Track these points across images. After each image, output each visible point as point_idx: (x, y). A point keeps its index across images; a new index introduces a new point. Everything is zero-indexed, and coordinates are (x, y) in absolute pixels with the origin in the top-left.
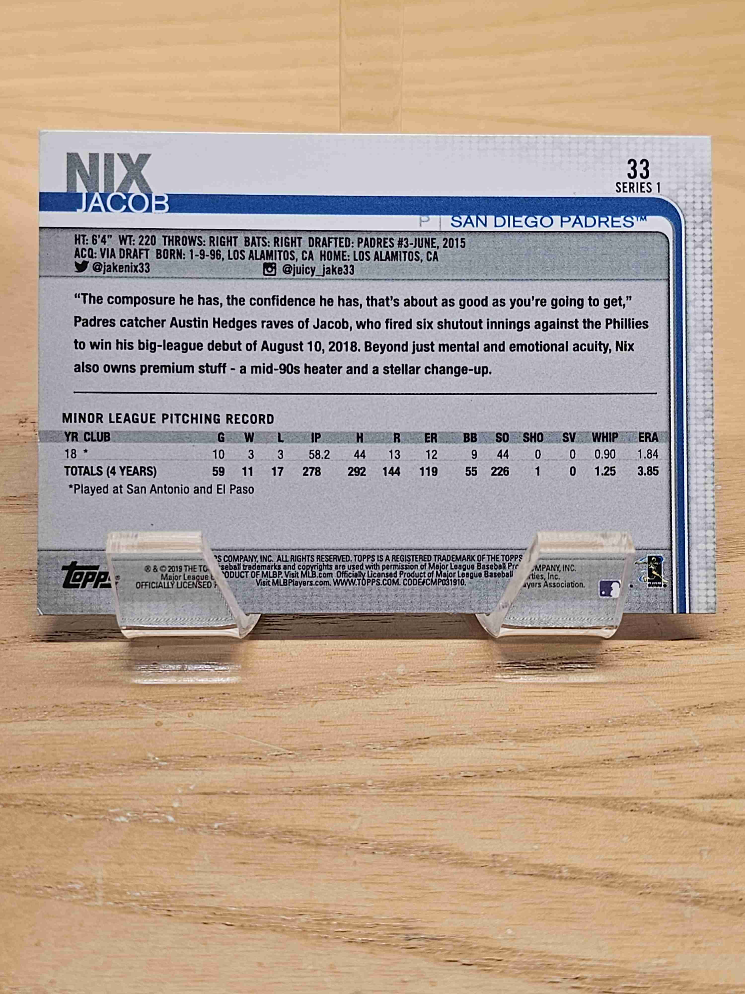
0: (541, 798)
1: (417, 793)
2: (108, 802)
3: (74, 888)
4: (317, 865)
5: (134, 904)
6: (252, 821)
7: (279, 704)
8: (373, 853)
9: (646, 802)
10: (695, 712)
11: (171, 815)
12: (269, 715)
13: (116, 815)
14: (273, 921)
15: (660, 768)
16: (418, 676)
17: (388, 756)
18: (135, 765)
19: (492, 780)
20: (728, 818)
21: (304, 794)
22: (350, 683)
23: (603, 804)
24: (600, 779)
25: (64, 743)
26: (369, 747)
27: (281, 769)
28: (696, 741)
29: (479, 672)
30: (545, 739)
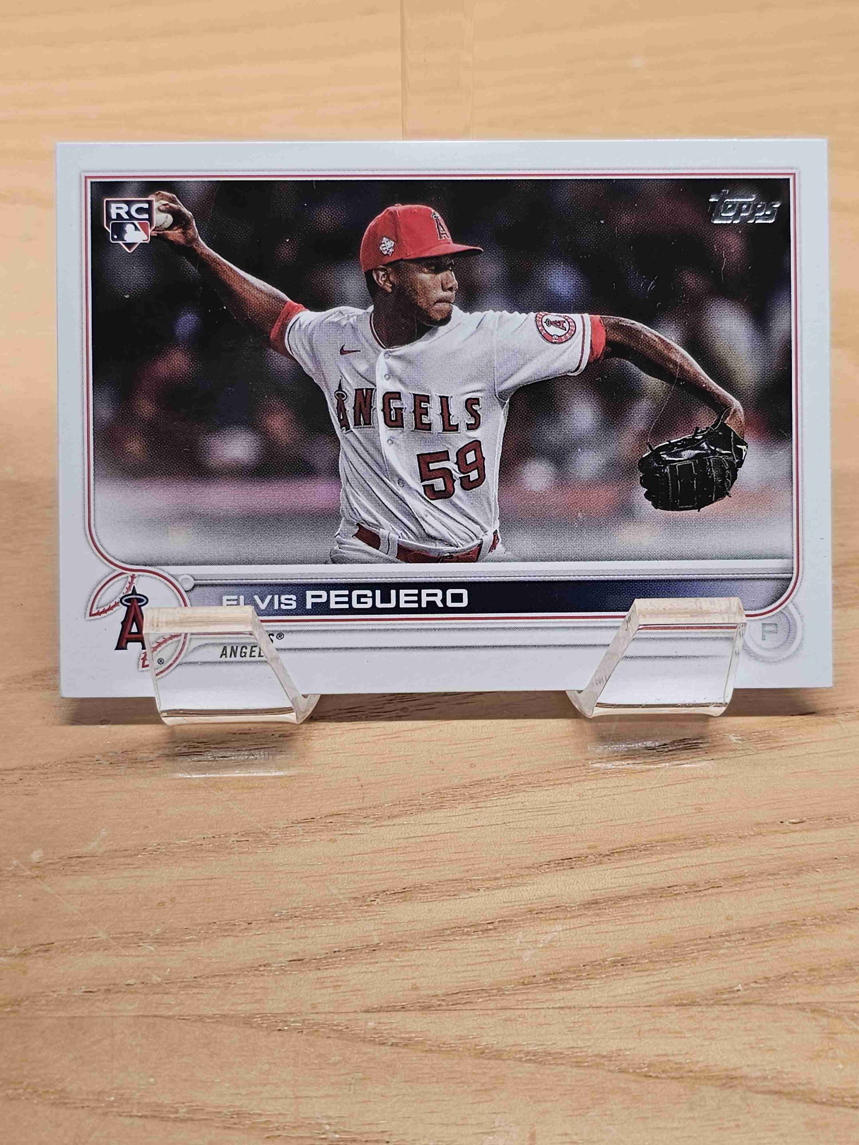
0: (173, 1017)
9: (299, 1018)
10: (382, 900)
15: (326, 973)
16: (57, 863)
19: (118, 995)
20: (393, 1037)
23: (245, 1024)
24: (249, 991)
28: (375, 938)
30: (194, 940)
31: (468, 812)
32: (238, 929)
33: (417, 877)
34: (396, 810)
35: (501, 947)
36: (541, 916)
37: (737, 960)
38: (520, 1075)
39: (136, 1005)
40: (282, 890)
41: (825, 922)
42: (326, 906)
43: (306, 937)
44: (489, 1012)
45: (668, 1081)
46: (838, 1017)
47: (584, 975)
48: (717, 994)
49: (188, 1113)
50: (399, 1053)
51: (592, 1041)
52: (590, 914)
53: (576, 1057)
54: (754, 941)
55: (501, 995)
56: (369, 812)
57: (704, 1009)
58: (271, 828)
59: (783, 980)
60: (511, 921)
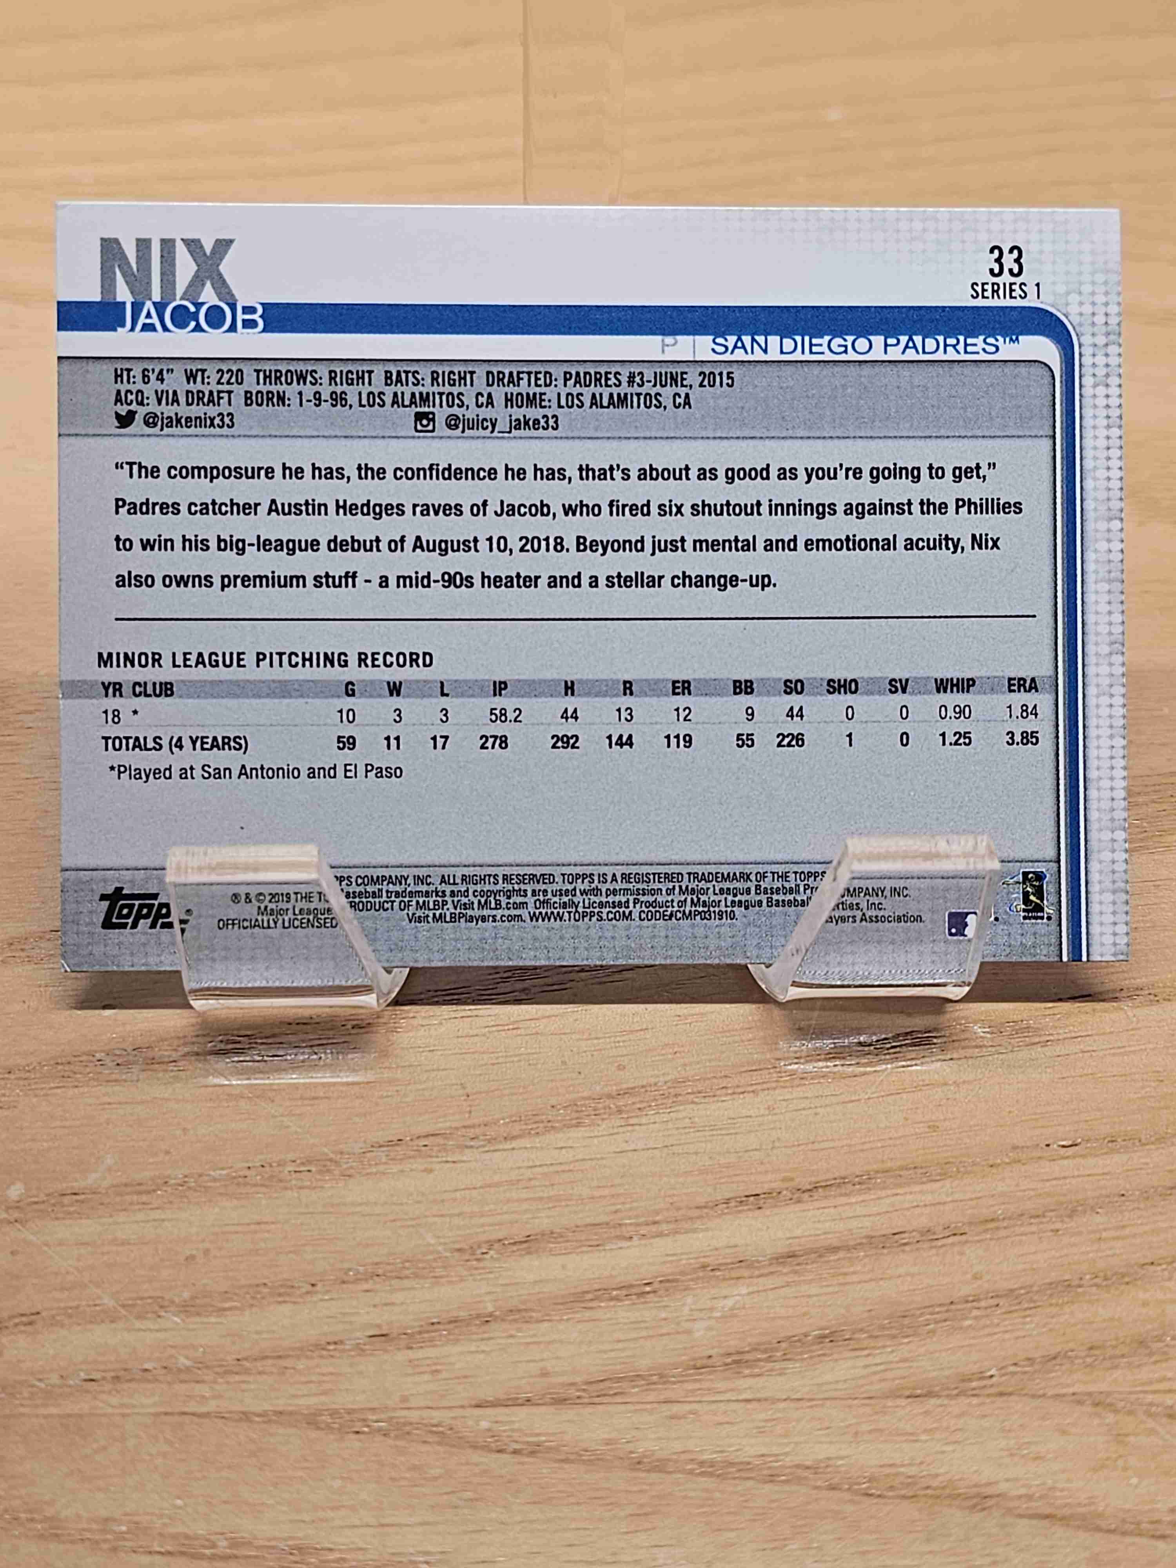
31: (616, 1131)
32: (298, 1292)
33: (546, 1221)
34: (516, 1129)
35: (664, 1315)
36: (718, 1273)
37: (989, 1335)
38: (692, 1494)
39: (156, 1398)
40: (358, 1239)
41: (1110, 1282)
42: (419, 1261)
43: (393, 1304)
44: (649, 1406)
45: (897, 1501)
46: (1130, 1413)
47: (779, 1354)
48: (963, 1381)
49: (230, 1548)
50: (523, 1463)
51: (792, 1445)
52: (785, 1271)
53: (770, 1468)
54: (1013, 1308)
55: (665, 1383)
56: (478, 1131)
57: (946, 1402)
58: (342, 1153)
59: (1054, 1362)
60: (676, 1281)
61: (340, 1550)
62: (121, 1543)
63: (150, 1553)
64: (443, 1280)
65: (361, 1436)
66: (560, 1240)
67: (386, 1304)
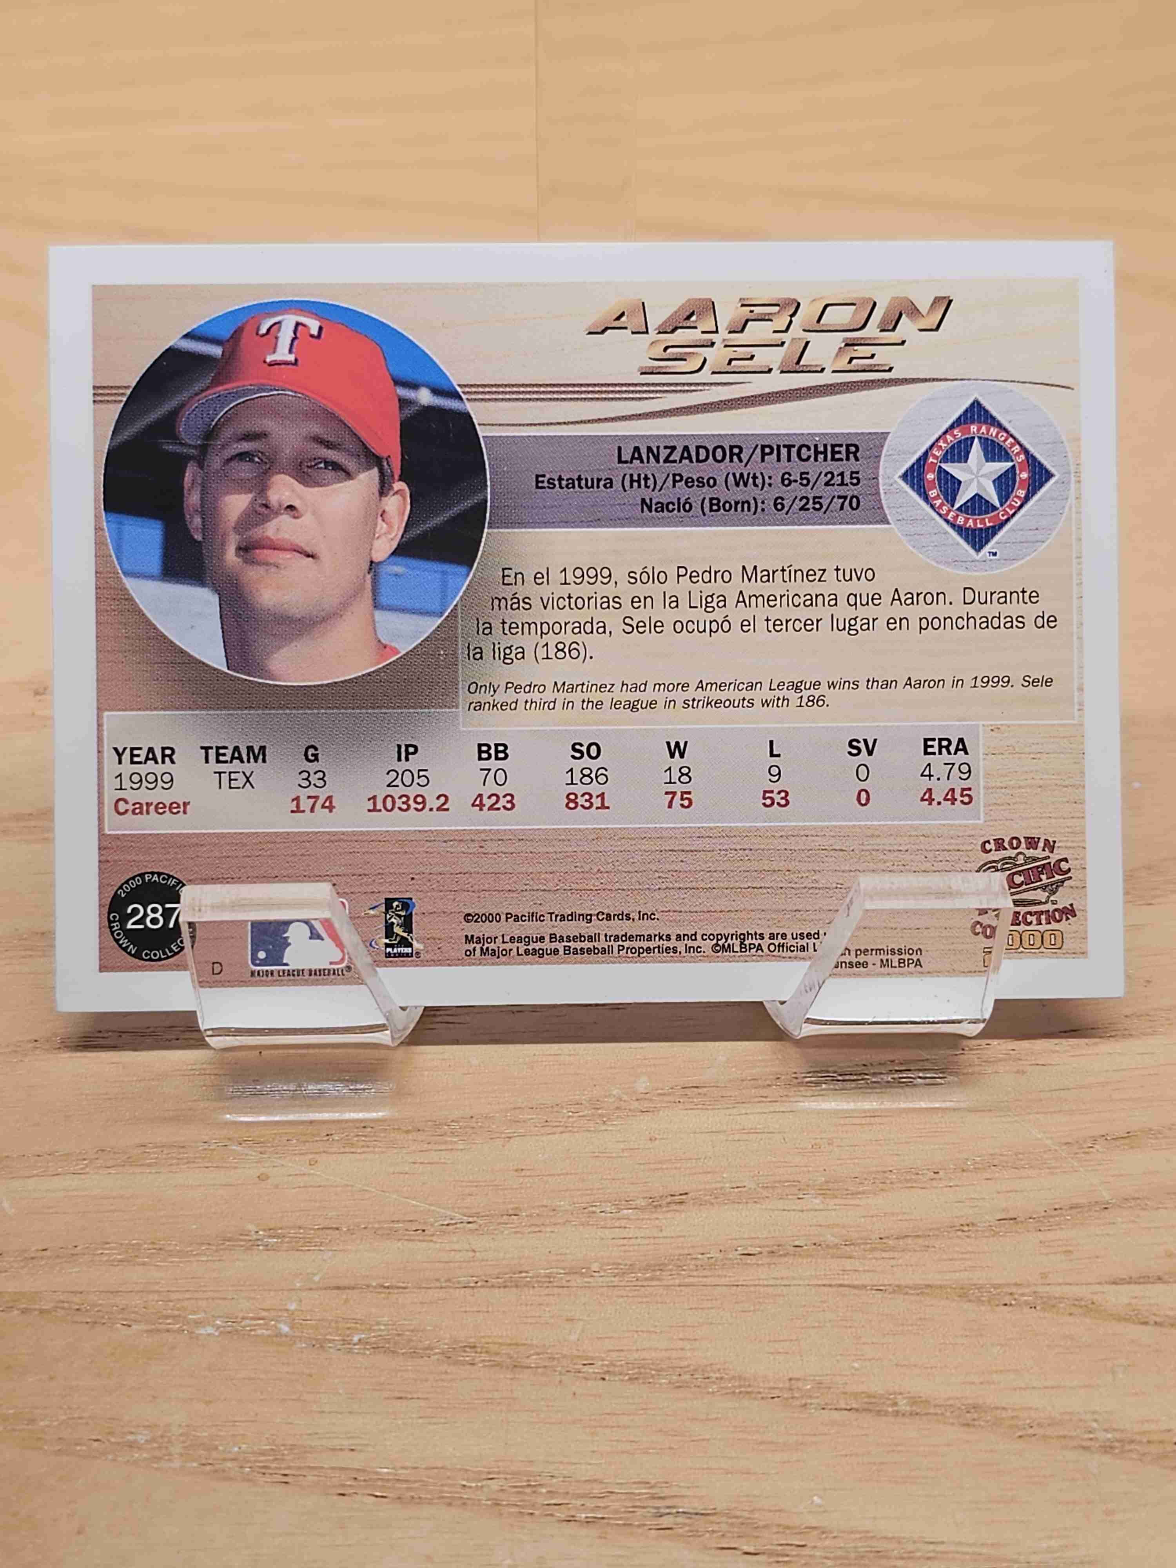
0: (864, 1287)
1: (671, 1282)
2: (186, 1304)
3: (135, 1441)
4: (514, 1399)
5: (229, 1464)
6: (412, 1331)
7: (451, 1142)
8: (604, 1379)
9: (1027, 1291)
10: (1102, 1146)
11: (285, 1323)
12: (436, 1159)
13: (198, 1323)
14: (446, 1489)
15: (1050, 1236)
16: (669, 1094)
17: (623, 1223)
18: (228, 1243)
19: (786, 1259)
20: (1154, 1314)
21: (493, 1286)
22: (562, 1107)
23: (960, 1296)
24: (956, 1256)
25: (115, 1211)
26: (591, 1209)
27: (456, 1247)
28: (1104, 1194)
29: (764, 1087)
30: (869, 1192)
32: (923, 1179)
33: (1141, 1119)
39: (813, 1272)
42: (1031, 1153)
43: (1015, 1191)
49: (910, 1406)
50: (1166, 1334)
61: (1014, 1410)
62: (809, 1401)
63: (836, 1409)
64: (1058, 1170)
65: (1010, 1308)
66: (1160, 1136)
67: (1007, 1192)
